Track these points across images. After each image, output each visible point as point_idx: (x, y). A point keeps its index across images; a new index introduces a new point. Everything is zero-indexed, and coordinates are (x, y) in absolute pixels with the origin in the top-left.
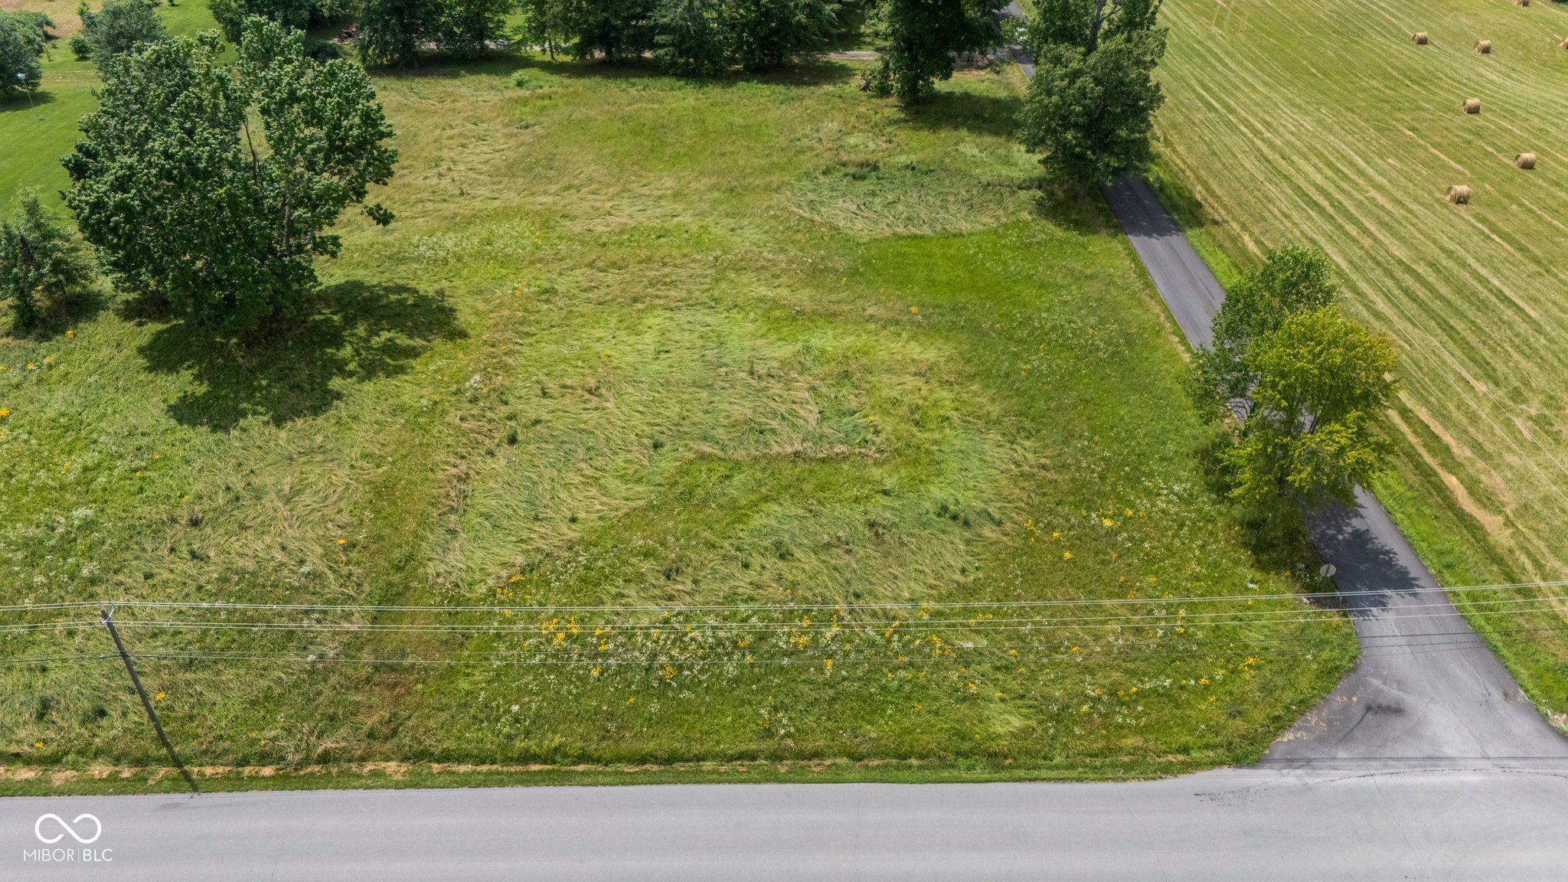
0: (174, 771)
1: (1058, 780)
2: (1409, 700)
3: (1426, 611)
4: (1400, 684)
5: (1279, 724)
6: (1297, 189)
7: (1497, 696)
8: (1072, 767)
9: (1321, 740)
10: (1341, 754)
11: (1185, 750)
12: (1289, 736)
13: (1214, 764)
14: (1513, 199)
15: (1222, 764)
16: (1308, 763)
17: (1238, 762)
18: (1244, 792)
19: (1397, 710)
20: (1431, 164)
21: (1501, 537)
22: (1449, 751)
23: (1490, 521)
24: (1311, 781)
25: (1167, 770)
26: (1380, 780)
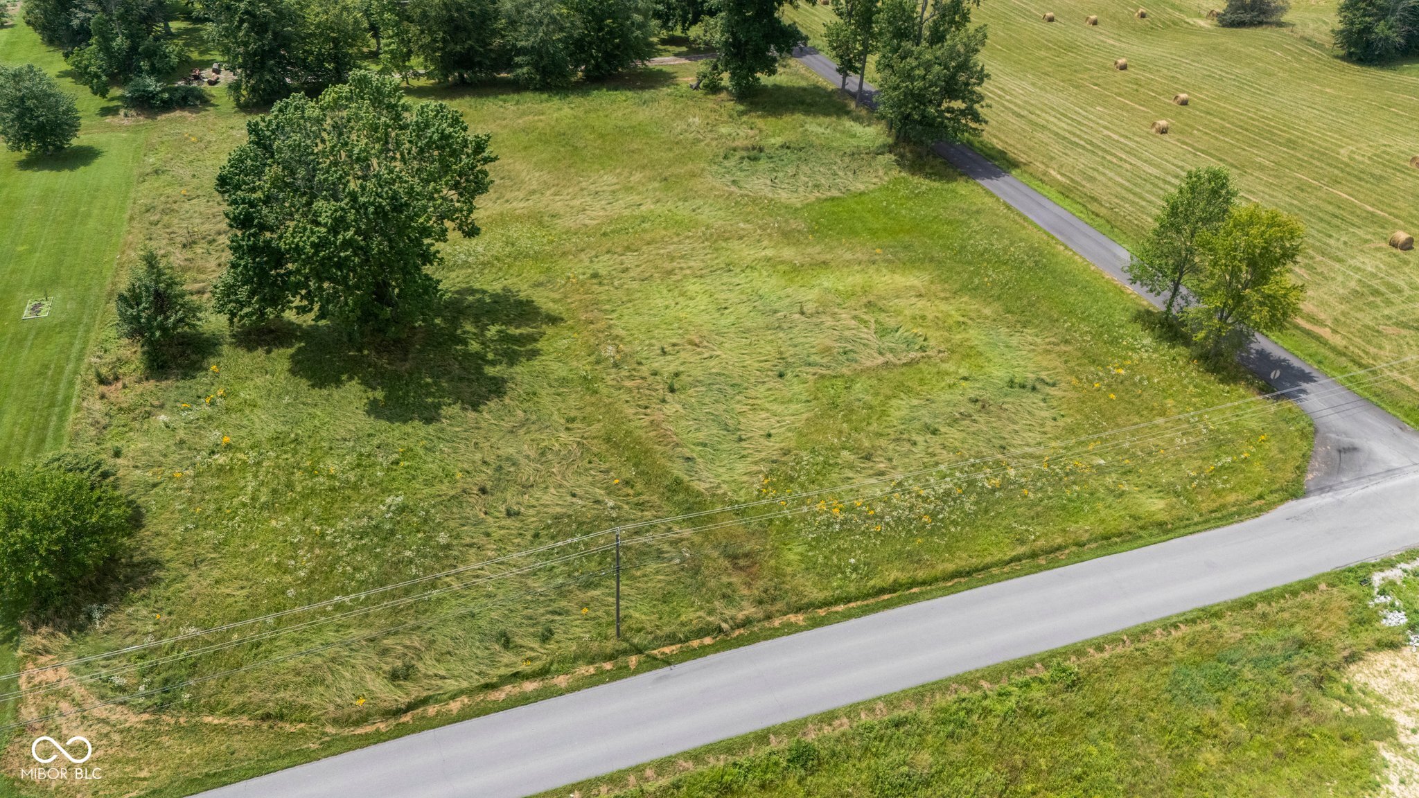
0: (642, 658)
1: (1206, 530)
2: (1357, 442)
3: (1332, 392)
4: (1346, 434)
5: (1301, 470)
6: (1057, 134)
7: (1397, 431)
8: (1206, 521)
9: (1328, 474)
10: (1344, 479)
11: (1261, 497)
12: (1310, 476)
13: (1282, 501)
14: (1193, 128)
15: (1287, 499)
16: (1331, 488)
17: (1295, 496)
18: (1310, 511)
19: (1353, 449)
20: (1123, 107)
21: (1337, 341)
22: (1395, 465)
23: (1325, 333)
24: (1340, 497)
25: (1260, 511)
26: (1373, 488)
